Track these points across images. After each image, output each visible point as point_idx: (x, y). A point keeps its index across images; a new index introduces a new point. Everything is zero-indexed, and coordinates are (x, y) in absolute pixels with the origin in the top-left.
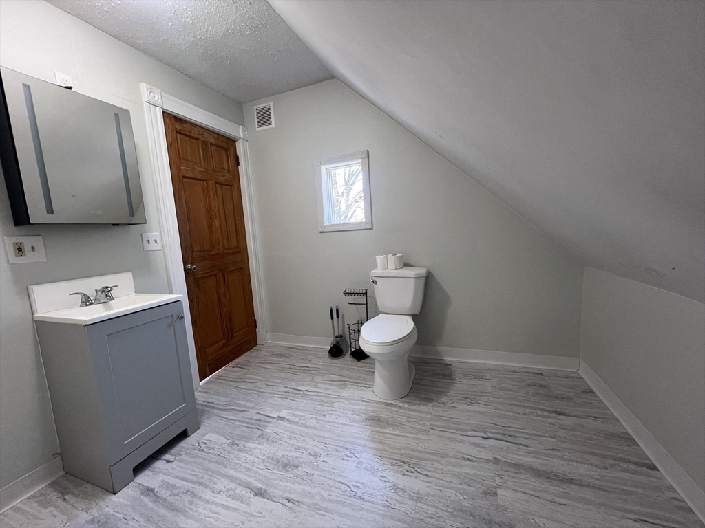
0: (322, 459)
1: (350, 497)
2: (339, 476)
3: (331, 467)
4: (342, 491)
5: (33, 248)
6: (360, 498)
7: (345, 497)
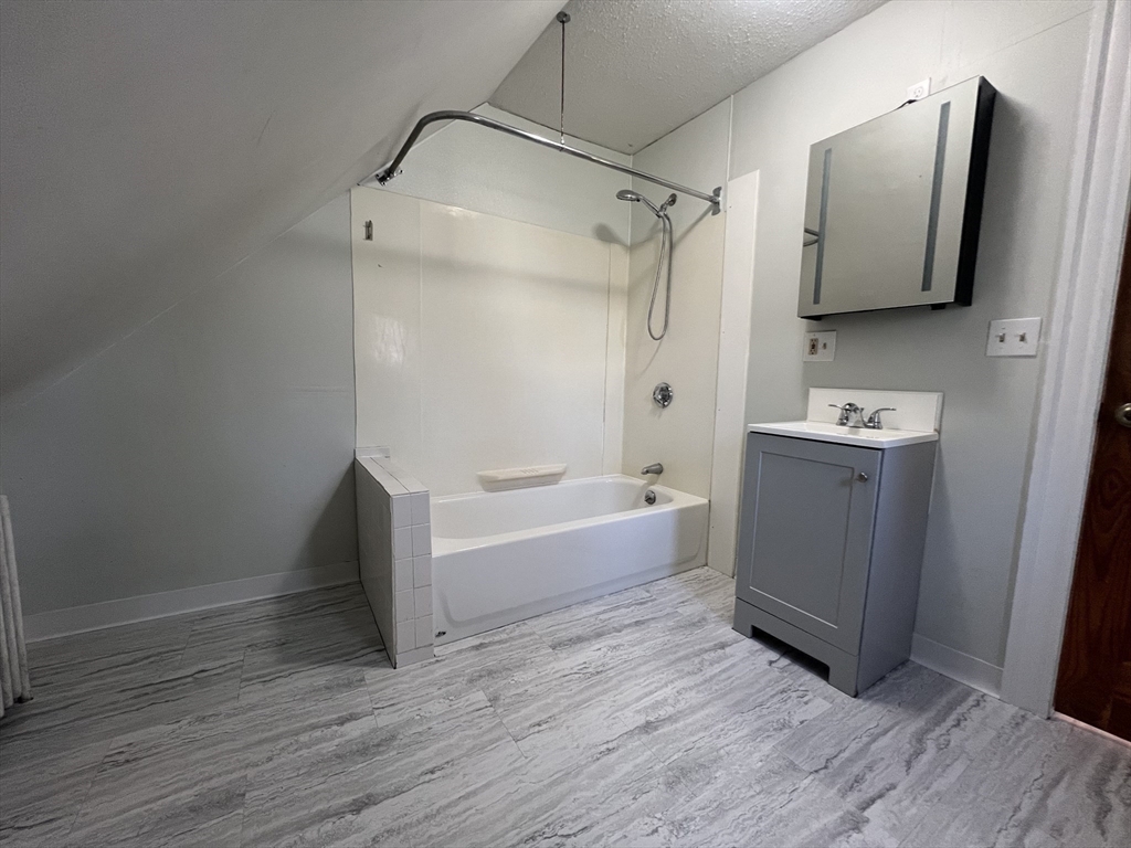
0: (664, 831)
1: (548, 825)
2: (602, 836)
3: (630, 836)
4: (567, 821)
5: (825, 345)
6: (533, 838)
7: (554, 818)
